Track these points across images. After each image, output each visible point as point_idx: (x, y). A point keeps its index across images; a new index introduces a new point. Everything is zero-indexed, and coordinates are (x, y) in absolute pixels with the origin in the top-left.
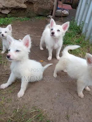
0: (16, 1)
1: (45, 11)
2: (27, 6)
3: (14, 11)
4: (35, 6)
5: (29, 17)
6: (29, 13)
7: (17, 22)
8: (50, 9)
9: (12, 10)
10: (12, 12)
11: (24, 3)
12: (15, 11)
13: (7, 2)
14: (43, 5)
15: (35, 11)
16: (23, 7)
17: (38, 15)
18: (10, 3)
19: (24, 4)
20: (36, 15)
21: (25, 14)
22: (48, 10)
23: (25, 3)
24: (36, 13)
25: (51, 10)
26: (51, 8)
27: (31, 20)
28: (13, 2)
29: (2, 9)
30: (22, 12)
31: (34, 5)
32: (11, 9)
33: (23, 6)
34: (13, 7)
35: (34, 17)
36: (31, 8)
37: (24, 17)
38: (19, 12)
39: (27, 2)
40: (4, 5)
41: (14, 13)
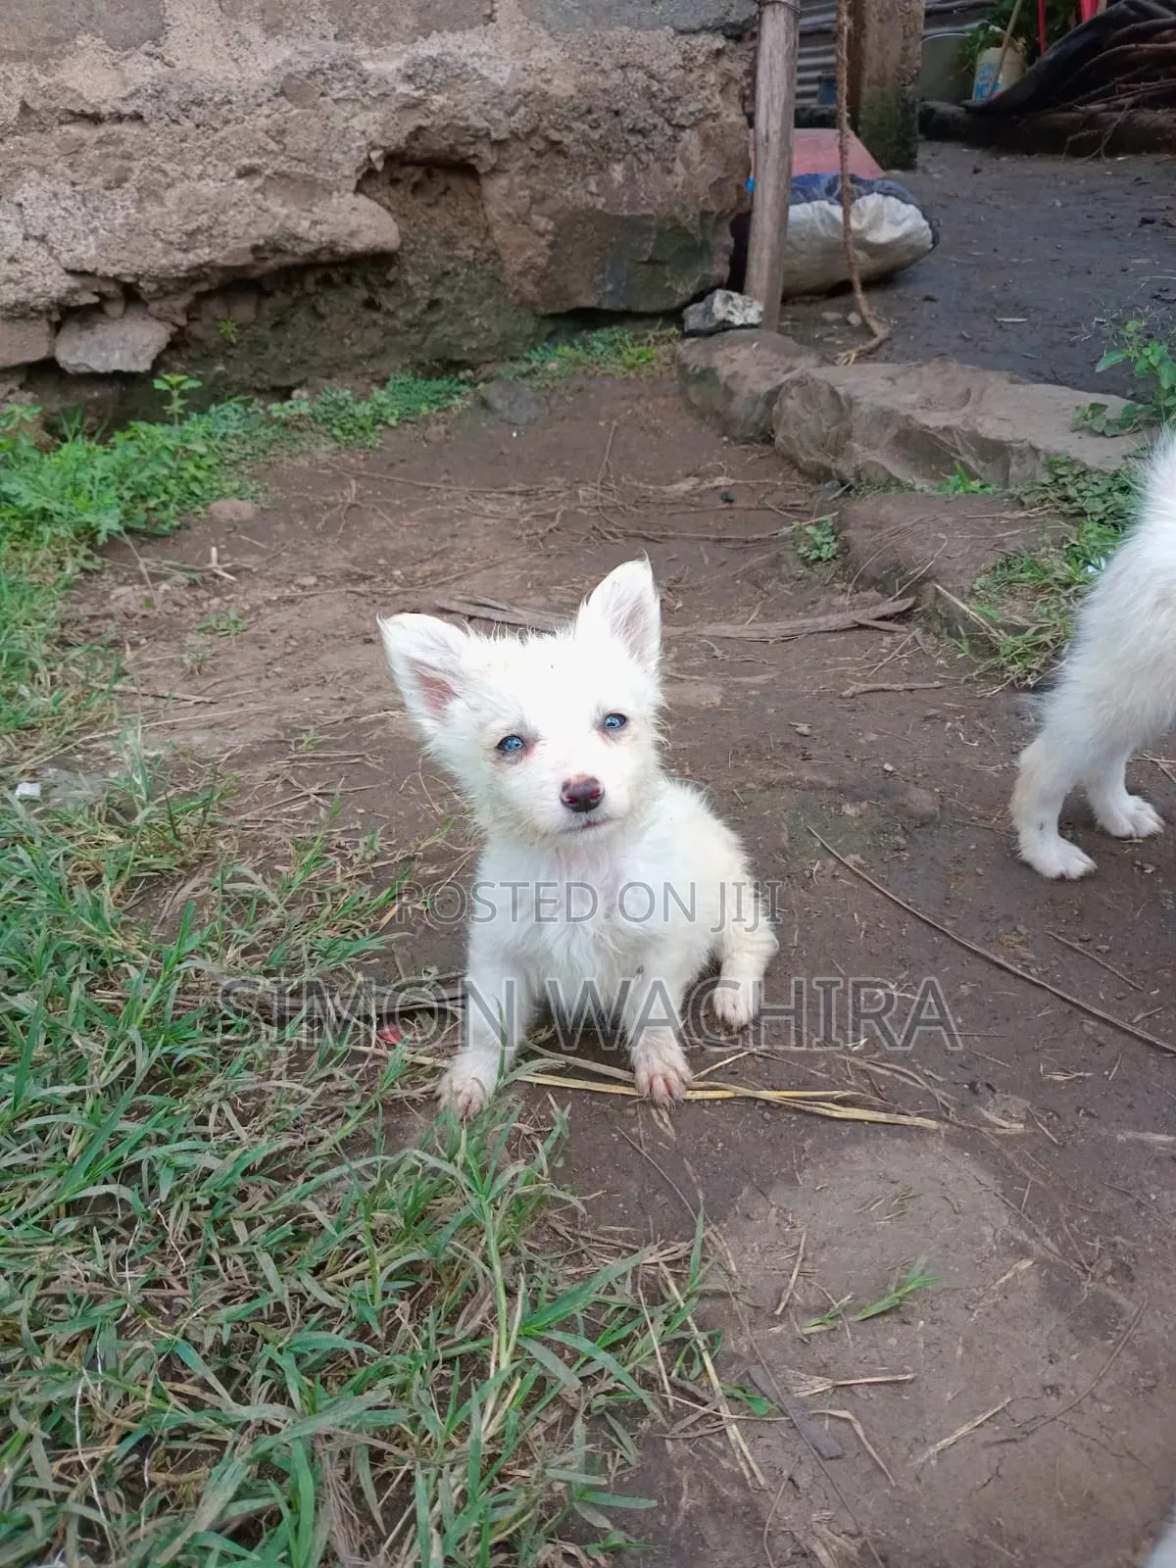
0: (247, 173)
1: (649, 246)
2: (400, 216)
3: (230, 321)
4: (509, 194)
5: (448, 366)
6: (434, 304)
7: (303, 462)
8: (713, 207)
9: (192, 313)
10: (197, 329)
11: (359, 190)
12: (245, 311)
13: (121, 209)
14: (617, 172)
15: (514, 265)
16: (358, 245)
17: (554, 317)
18: (168, 215)
19: (362, 201)
20: (530, 326)
21: (389, 332)
22: (689, 220)
23: (367, 180)
24: (530, 289)
25: (720, 218)
26: (717, 187)
27: (484, 404)
28: (209, 188)
29: (67, 315)
30: (341, 304)
31: (496, 188)
32: (183, 301)
33: (354, 221)
34: (220, 257)
35: (504, 352)
36: (449, 242)
37: (383, 383)
38: (302, 318)
39: (392, 158)
40: (87, 253)
41: (224, 349)
